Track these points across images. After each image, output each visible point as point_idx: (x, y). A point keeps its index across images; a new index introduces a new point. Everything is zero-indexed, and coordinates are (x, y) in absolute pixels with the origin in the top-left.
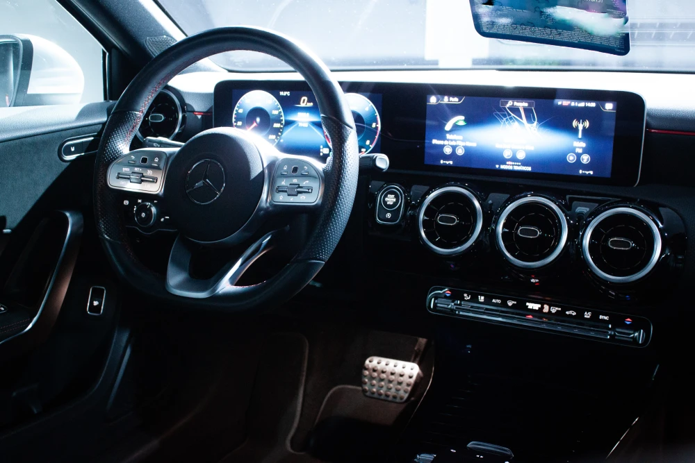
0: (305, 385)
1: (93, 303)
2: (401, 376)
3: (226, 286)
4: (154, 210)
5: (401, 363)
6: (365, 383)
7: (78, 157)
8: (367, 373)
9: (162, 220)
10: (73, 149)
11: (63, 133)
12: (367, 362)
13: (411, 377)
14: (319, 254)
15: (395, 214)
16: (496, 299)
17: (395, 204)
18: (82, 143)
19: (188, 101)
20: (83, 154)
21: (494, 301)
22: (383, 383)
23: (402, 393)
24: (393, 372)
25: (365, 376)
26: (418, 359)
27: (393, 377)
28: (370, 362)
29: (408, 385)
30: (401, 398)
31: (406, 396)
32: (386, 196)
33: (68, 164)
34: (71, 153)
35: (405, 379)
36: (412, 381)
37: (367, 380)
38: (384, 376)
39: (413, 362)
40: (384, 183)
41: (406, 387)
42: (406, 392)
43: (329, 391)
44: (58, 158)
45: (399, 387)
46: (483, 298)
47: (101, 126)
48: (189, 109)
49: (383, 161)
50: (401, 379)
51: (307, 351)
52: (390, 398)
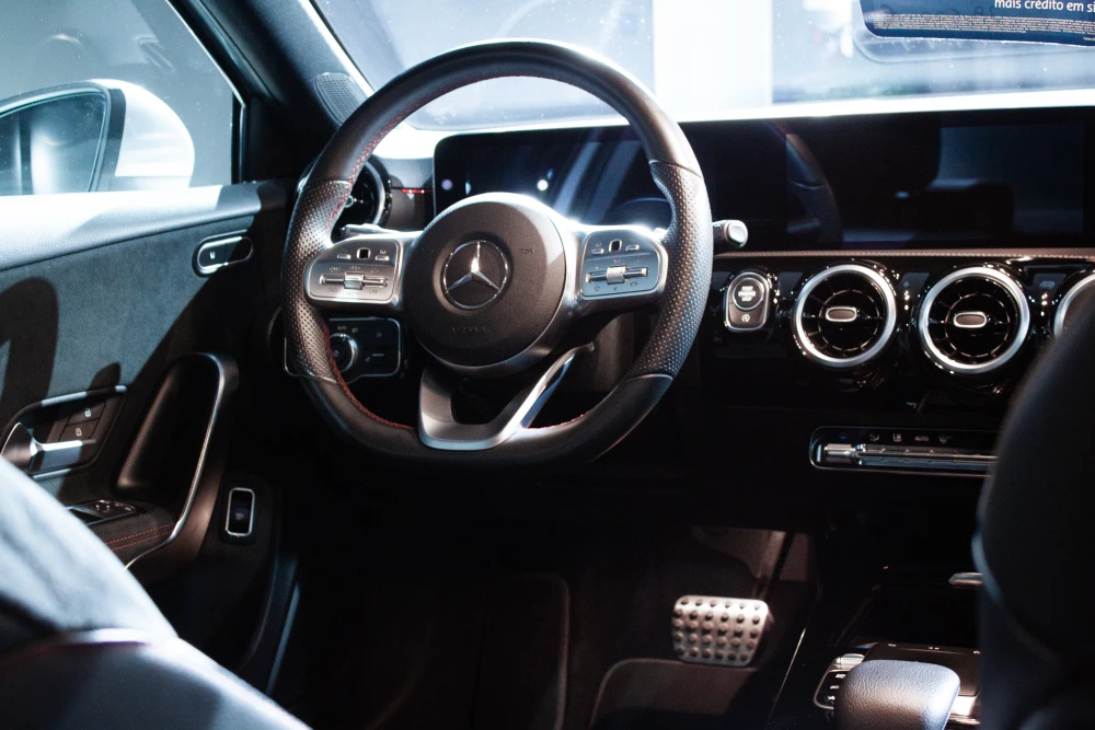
0: (569, 660)
1: (235, 516)
2: (740, 621)
3: (515, 430)
4: (353, 344)
5: (736, 603)
6: (679, 640)
7: (219, 269)
8: (680, 622)
9: (368, 359)
10: (212, 256)
11: (200, 229)
12: (678, 606)
13: (756, 622)
14: (667, 364)
15: (757, 314)
16: (920, 436)
17: (755, 299)
18: (226, 245)
19: (392, 171)
20: (226, 264)
21: (917, 439)
22: (709, 637)
23: (744, 651)
24: (725, 616)
25: (678, 629)
26: (764, 593)
27: (725, 625)
28: (683, 603)
29: (753, 635)
30: (744, 659)
31: (750, 654)
32: (739, 289)
33: (205, 280)
34: (208, 262)
35: (747, 626)
36: (760, 627)
37: (681, 634)
38: (710, 624)
39: (757, 597)
40: (728, 273)
41: (751, 640)
42: (749, 647)
43: (606, 670)
44: (192, 271)
45: (737, 640)
46: (899, 437)
47: (252, 219)
48: (395, 185)
49: (738, 231)
50: (741, 626)
51: (567, 599)
52: (724, 661)
